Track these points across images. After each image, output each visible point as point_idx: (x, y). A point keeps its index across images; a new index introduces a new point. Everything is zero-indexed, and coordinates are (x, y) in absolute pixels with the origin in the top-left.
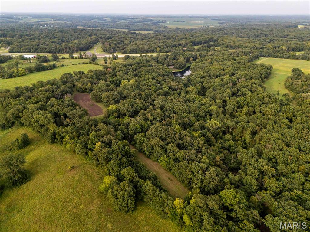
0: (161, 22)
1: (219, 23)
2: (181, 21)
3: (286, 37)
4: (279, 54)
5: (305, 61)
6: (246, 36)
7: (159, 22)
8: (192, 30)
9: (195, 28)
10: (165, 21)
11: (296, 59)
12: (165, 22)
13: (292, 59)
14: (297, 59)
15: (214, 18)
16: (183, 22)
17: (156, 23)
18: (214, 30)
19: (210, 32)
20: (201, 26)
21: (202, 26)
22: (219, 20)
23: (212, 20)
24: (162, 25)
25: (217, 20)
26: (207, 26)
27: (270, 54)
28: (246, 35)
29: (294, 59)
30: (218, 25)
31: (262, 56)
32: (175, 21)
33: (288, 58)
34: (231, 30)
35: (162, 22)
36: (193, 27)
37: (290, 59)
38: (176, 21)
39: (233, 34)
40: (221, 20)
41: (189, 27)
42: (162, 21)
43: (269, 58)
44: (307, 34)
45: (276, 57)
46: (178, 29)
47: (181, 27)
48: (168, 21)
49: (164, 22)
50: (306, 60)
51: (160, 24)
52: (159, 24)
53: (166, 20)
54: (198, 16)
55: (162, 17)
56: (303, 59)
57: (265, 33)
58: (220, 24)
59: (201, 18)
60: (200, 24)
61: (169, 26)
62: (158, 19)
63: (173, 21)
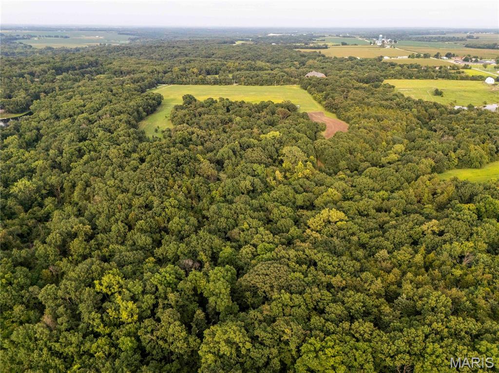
0: (20, 39)
1: (129, 39)
2: (62, 37)
3: (211, 57)
4: (184, 79)
5: (217, 86)
6: (158, 57)
7: (16, 39)
8: (78, 50)
9: (84, 46)
10: (30, 37)
11: (206, 84)
12: (29, 39)
13: (202, 84)
14: (208, 84)
15: (121, 32)
16: (66, 37)
17: (11, 39)
18: (111, 50)
19: (105, 53)
20: (97, 44)
21: (99, 44)
22: (132, 35)
23: (119, 34)
24: (21, 43)
25: (127, 34)
26: (107, 44)
27: (173, 79)
28: (159, 55)
29: (204, 84)
30: (127, 42)
31: (164, 84)
32: (50, 36)
33: (196, 83)
34: (139, 48)
35: (23, 38)
36: (79, 46)
37: (199, 84)
38: (52, 37)
39: (141, 54)
40: (134, 35)
41: (73, 46)
42: (24, 36)
43: (172, 85)
44: (237, 52)
45: (182, 84)
46: (50, 48)
47: (56, 46)
48: (36, 36)
49: (26, 39)
50: (218, 84)
51: (17, 41)
52: (15, 41)
53: (32, 35)
54: (95, 28)
55: (25, 30)
56: (215, 84)
57: (186, 52)
58: (131, 40)
59: (101, 31)
60: (97, 41)
61: (34, 44)
62: (14, 33)
63: (46, 37)
